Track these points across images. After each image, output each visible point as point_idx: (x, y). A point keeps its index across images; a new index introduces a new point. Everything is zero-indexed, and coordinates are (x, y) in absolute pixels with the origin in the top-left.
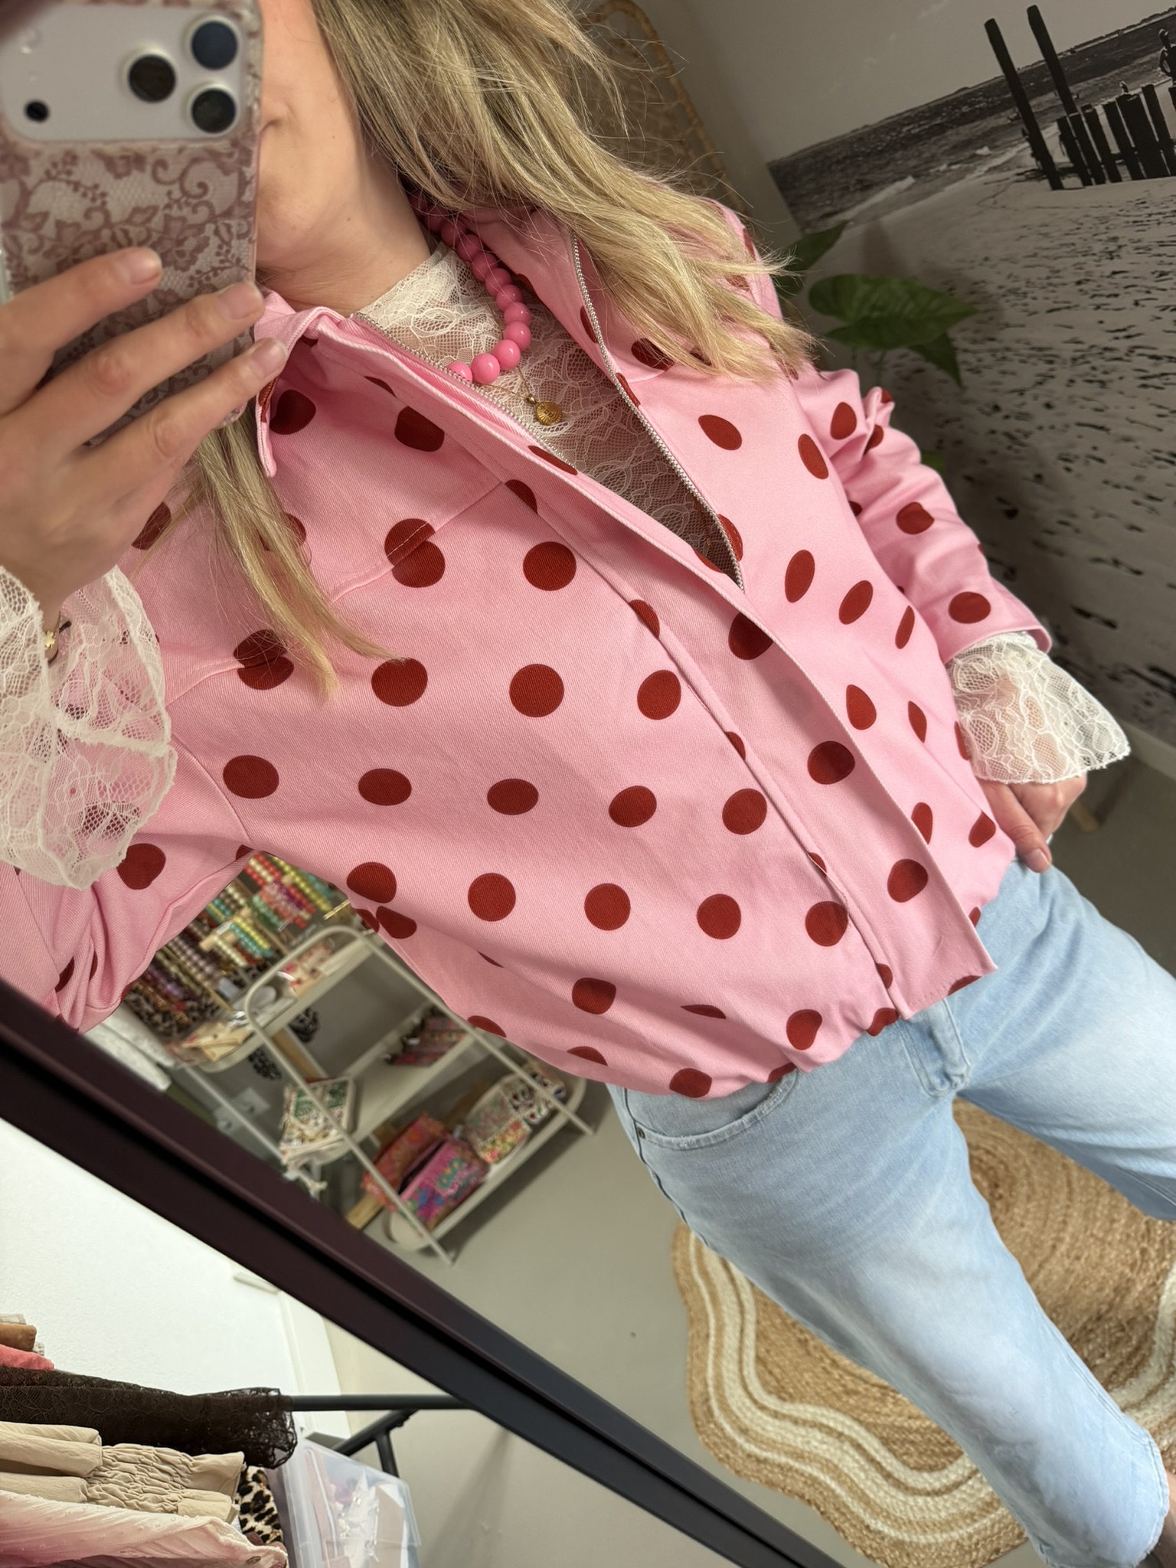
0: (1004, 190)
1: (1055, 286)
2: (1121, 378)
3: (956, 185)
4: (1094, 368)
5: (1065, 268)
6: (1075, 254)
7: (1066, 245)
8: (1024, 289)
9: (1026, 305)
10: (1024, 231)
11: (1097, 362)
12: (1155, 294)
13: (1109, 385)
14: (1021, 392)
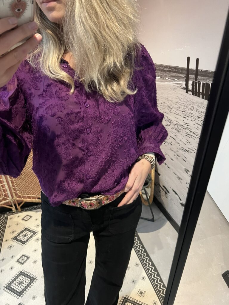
0: (177, 88)
1: (178, 110)
3: (168, 83)
7: (184, 104)
9: (171, 111)
10: (177, 97)
11: (179, 127)
12: (196, 120)
13: (180, 132)
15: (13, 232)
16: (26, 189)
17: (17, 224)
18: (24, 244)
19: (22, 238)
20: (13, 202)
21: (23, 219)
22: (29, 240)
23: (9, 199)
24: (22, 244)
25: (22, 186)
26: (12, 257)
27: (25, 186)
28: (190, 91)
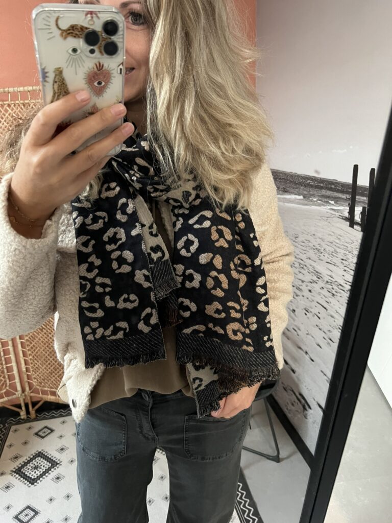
0: (332, 218)
1: (334, 256)
2: (341, 297)
3: (316, 207)
4: (333, 288)
5: (340, 253)
6: (346, 250)
7: (345, 246)
8: (322, 251)
9: (320, 256)
10: (332, 234)
14: (303, 282)
15: (16, 458)
16: (49, 378)
17: (26, 443)
18: (33, 484)
19: (30, 472)
20: (24, 400)
21: (37, 434)
22: (42, 477)
23: (17, 393)
24: (28, 483)
25: (43, 372)
26: (8, 508)
27: (48, 372)
28: (357, 224)
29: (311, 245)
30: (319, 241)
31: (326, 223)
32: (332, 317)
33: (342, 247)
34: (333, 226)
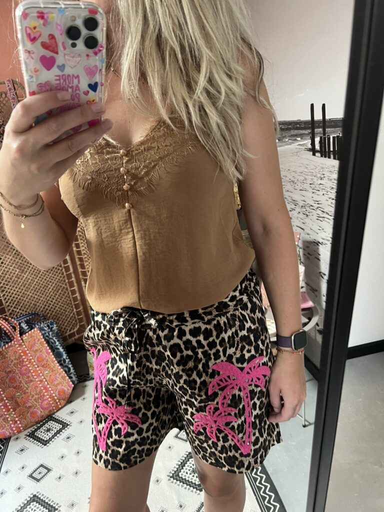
3: (289, 146)
4: (306, 210)
6: (313, 175)
8: (296, 181)
9: (295, 186)
10: (301, 165)
11: (308, 209)
12: (329, 193)
13: (309, 216)
28: (317, 151)
29: (288, 179)
30: (293, 174)
31: (297, 157)
32: (308, 234)
33: (310, 173)
34: (302, 158)
